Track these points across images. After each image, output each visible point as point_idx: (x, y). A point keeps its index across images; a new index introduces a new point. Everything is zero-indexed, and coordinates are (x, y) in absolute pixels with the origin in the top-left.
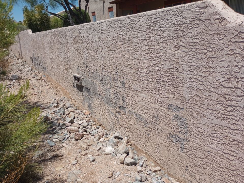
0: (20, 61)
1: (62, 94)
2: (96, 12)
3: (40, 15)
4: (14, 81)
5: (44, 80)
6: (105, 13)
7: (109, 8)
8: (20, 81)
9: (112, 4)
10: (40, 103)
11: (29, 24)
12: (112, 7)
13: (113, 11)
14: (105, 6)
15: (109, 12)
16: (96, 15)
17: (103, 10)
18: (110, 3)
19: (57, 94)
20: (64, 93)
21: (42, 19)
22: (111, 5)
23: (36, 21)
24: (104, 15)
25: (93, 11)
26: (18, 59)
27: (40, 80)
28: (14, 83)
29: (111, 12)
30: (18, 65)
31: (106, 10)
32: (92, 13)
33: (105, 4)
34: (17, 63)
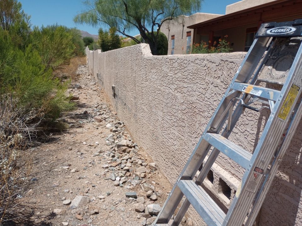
0: (89, 77)
1: (105, 101)
2: (175, 36)
3: (111, 37)
4: (76, 89)
5: (98, 91)
6: (183, 38)
7: (187, 33)
8: (80, 90)
9: (190, 28)
10: (86, 104)
11: (102, 44)
12: (190, 32)
13: (191, 36)
14: (184, 30)
15: (187, 36)
16: (175, 39)
17: (182, 34)
18: (188, 27)
19: (101, 101)
20: (107, 101)
21: (113, 40)
22: (189, 30)
23: (108, 42)
24: (182, 40)
25: (173, 35)
26: (89, 75)
27: (95, 91)
28: (75, 90)
29: (189, 37)
30: (87, 80)
31: (185, 34)
32: (172, 36)
33: (184, 28)
34: (87, 79)
